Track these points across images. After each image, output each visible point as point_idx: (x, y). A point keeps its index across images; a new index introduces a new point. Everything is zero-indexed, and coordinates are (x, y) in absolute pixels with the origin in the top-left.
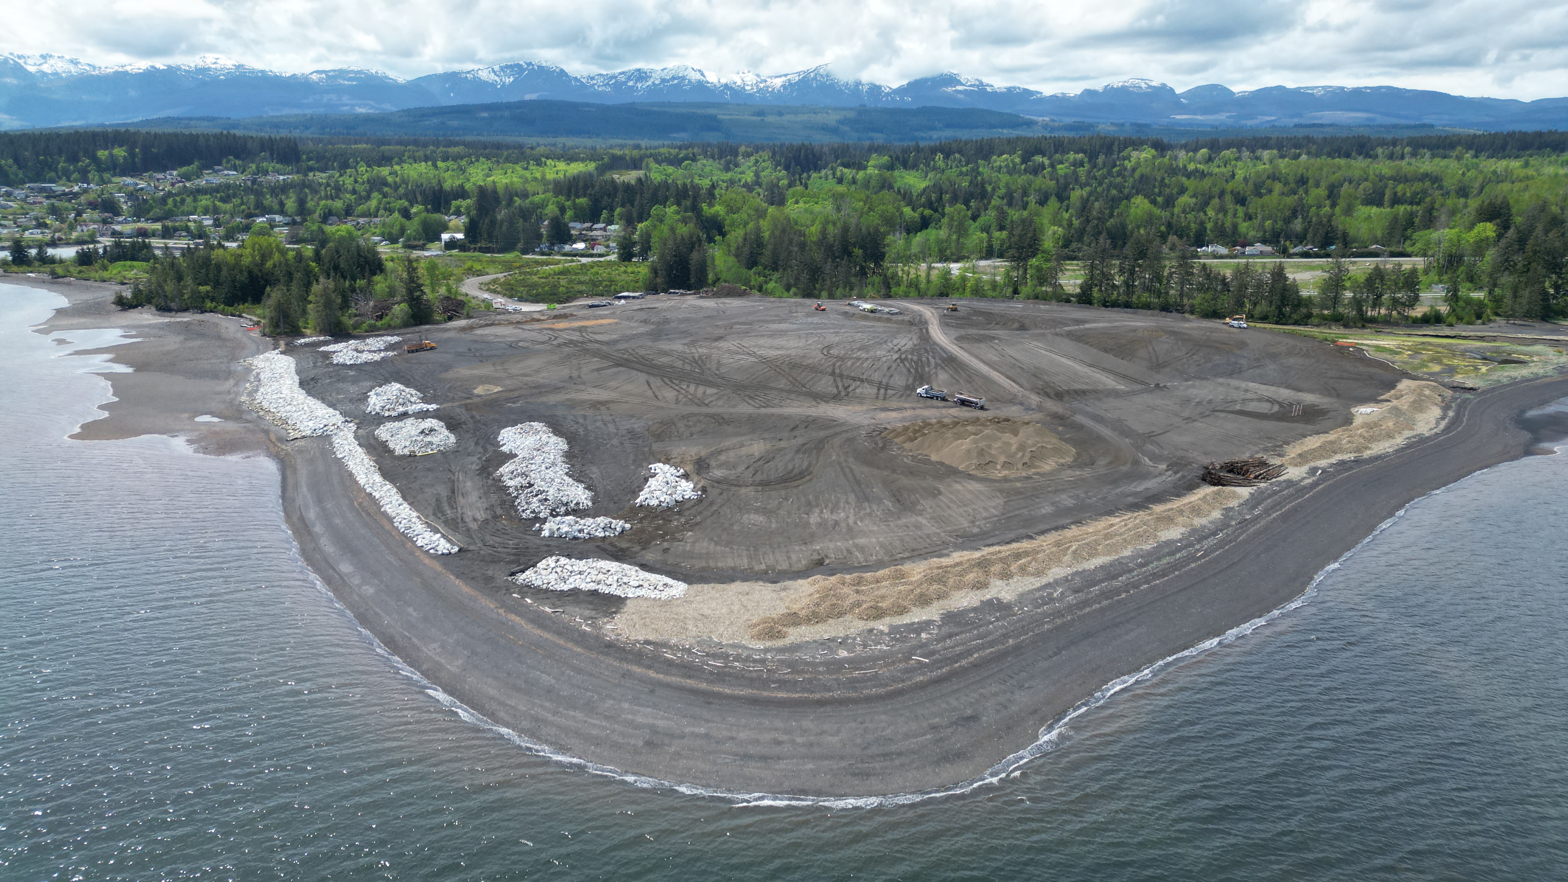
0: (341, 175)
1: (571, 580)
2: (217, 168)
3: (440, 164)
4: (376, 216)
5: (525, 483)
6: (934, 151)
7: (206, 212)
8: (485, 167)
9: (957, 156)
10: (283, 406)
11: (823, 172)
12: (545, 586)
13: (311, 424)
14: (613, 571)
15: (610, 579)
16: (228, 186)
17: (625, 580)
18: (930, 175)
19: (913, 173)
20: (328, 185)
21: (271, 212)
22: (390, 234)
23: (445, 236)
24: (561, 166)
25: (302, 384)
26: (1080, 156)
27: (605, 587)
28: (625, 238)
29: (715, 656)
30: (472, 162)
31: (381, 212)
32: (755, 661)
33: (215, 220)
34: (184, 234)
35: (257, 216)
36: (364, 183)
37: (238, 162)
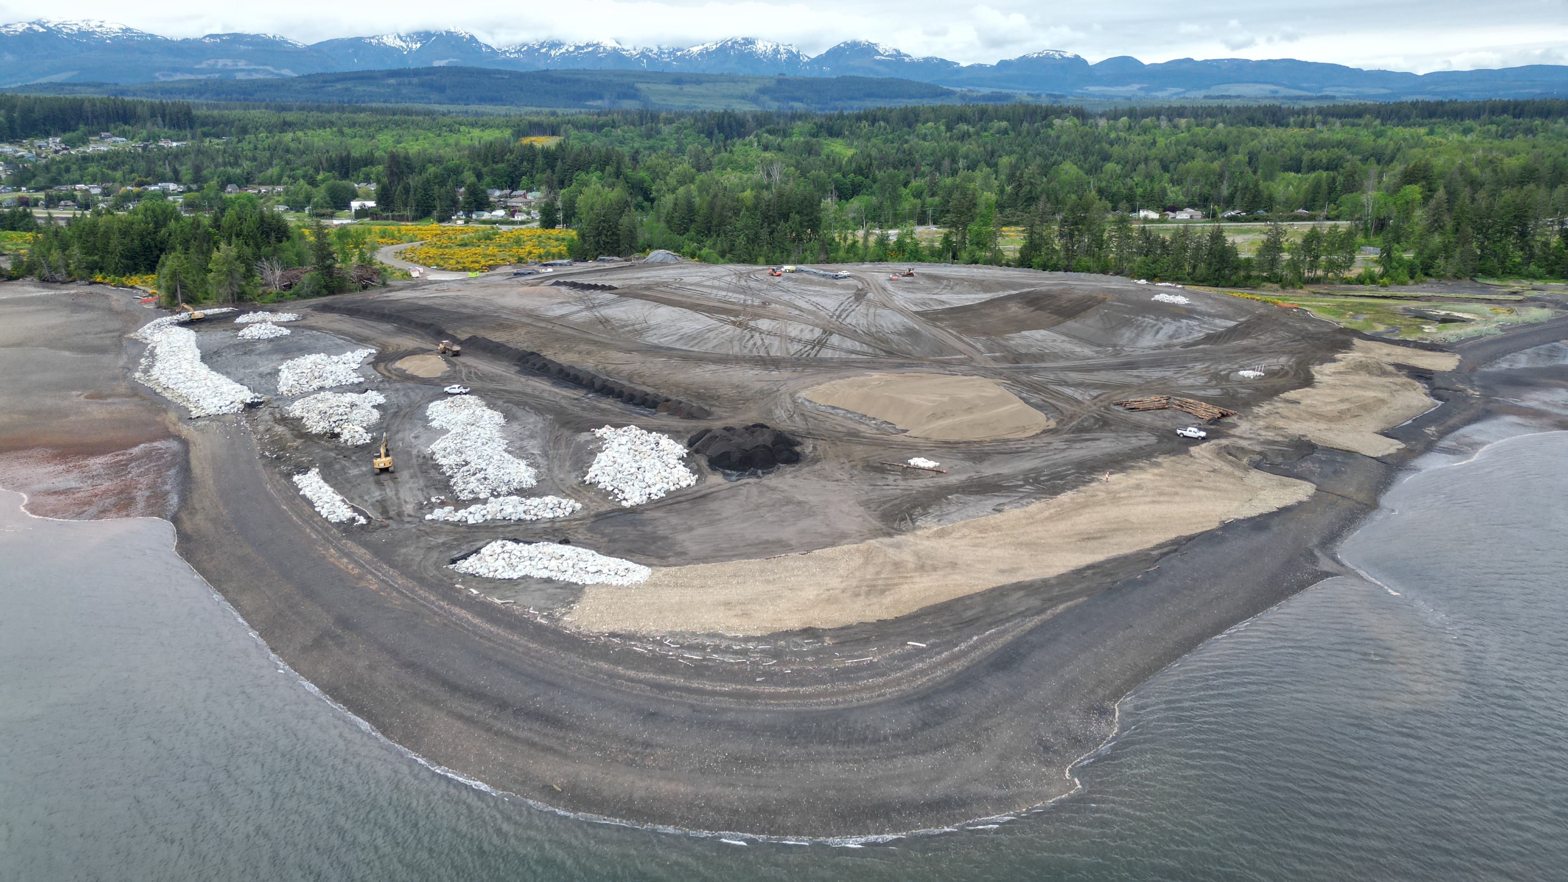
0: (239, 141)
1: (521, 567)
2: (103, 134)
3: (346, 130)
4: (279, 184)
5: (459, 460)
6: (859, 118)
7: (94, 180)
8: (395, 133)
9: (882, 123)
10: (184, 382)
11: (747, 139)
12: (491, 575)
13: (215, 400)
14: (567, 555)
15: (565, 564)
16: (117, 154)
17: (582, 565)
18: (855, 143)
19: (839, 141)
20: (225, 152)
21: (163, 179)
22: (295, 202)
23: (355, 205)
24: (476, 132)
25: (203, 359)
26: (1004, 124)
27: (559, 574)
28: (547, 204)
29: (691, 648)
30: (380, 129)
31: (285, 179)
32: (736, 653)
33: (104, 188)
34: (70, 203)
35: (149, 184)
36: (264, 149)
37: (127, 128)
